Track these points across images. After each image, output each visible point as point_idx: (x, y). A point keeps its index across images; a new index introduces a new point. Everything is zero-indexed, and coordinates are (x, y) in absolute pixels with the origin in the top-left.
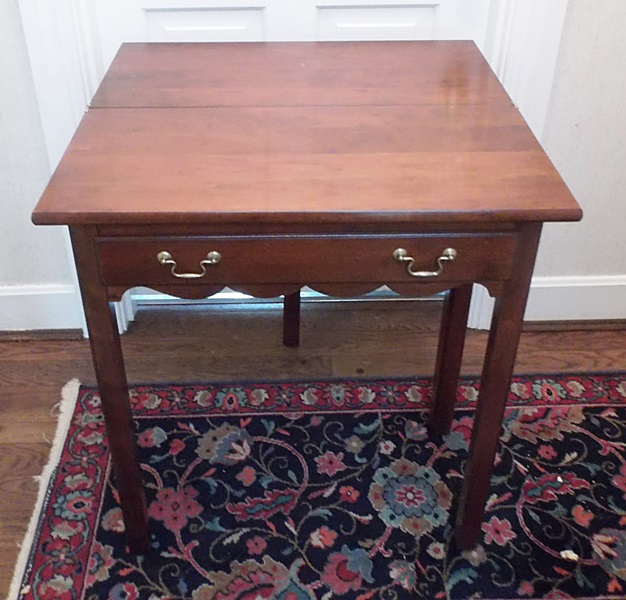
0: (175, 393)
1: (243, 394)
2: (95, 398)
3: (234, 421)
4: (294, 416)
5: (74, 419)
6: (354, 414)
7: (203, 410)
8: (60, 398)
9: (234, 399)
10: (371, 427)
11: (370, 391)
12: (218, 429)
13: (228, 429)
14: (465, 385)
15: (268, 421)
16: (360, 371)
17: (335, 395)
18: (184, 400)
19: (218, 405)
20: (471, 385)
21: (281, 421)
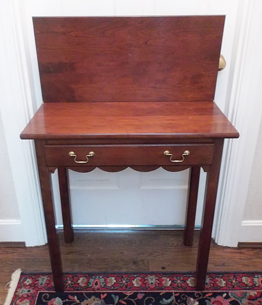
0: (68, 278)
1: (103, 279)
2: (28, 280)
3: (98, 295)
4: (129, 293)
5: (16, 292)
6: (160, 293)
7: (82, 289)
8: (10, 280)
9: (98, 283)
10: (169, 301)
11: (168, 279)
12: (89, 299)
13: (94, 299)
14: (218, 277)
15: (115, 296)
16: (163, 268)
17: (150, 282)
18: (72, 283)
19: (90, 286)
20: (222, 277)
21: (122, 296)
